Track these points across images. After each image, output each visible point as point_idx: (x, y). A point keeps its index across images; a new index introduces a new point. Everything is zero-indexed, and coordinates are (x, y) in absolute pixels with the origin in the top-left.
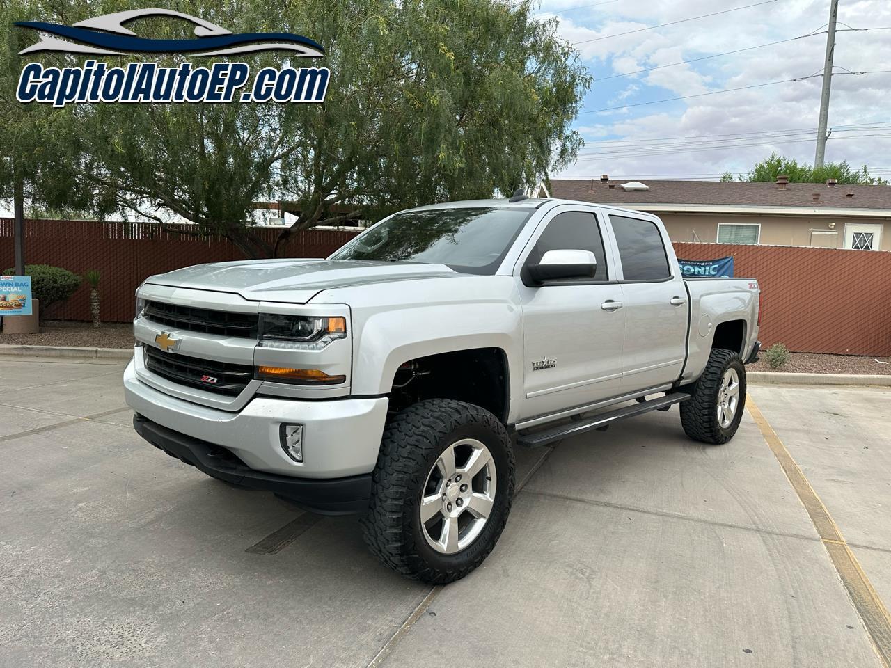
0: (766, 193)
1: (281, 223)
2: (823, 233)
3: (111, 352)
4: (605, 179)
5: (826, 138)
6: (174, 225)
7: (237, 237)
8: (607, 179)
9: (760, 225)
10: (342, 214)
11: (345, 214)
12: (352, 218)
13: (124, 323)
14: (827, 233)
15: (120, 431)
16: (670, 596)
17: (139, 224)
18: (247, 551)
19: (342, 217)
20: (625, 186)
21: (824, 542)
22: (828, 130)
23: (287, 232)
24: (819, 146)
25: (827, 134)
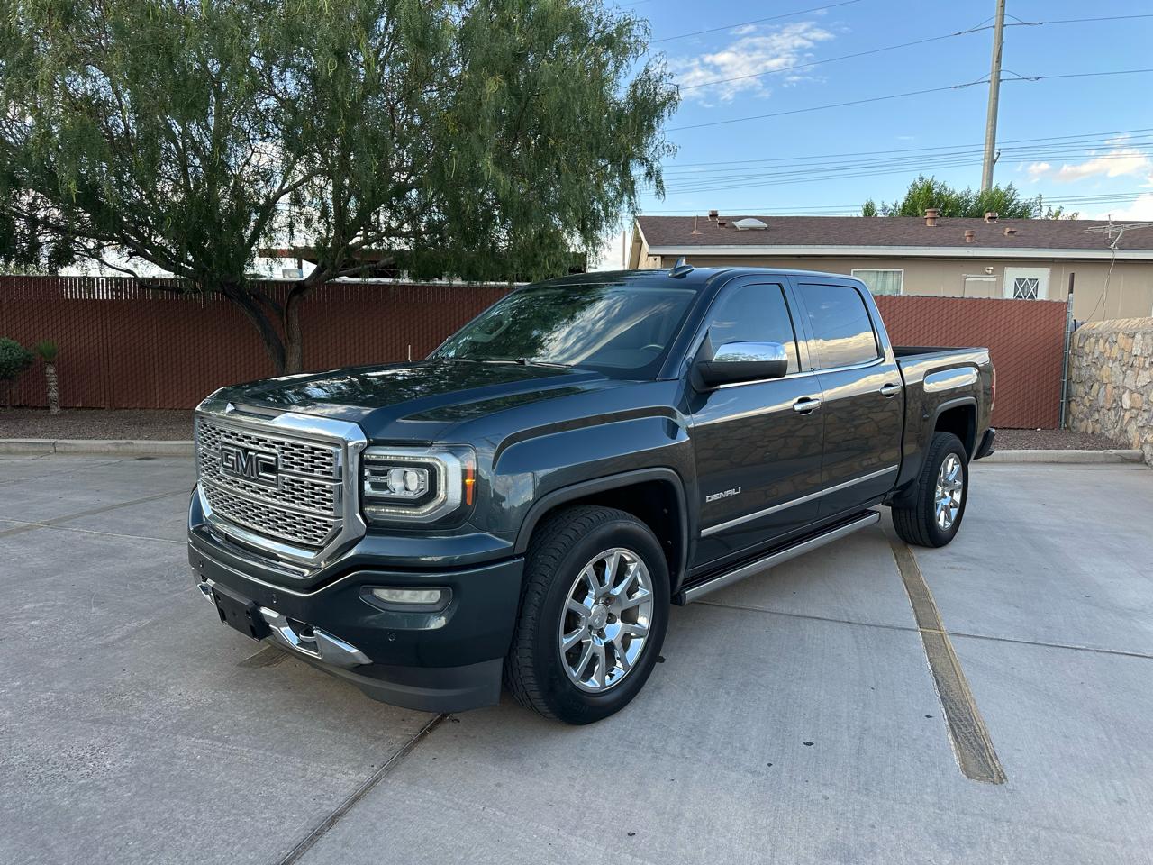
0: (912, 230)
1: (298, 275)
2: (979, 279)
3: (74, 445)
4: (714, 215)
5: (995, 162)
6: (154, 279)
7: (237, 294)
8: (716, 216)
9: (903, 270)
10: (372, 262)
11: (376, 262)
12: (386, 267)
13: (93, 409)
14: (984, 279)
15: (85, 538)
16: (733, 693)
17: (107, 278)
18: (240, 665)
19: (371, 265)
20: (738, 224)
21: (922, 632)
22: (996, 151)
23: (299, 287)
24: (986, 171)
25: (996, 156)
